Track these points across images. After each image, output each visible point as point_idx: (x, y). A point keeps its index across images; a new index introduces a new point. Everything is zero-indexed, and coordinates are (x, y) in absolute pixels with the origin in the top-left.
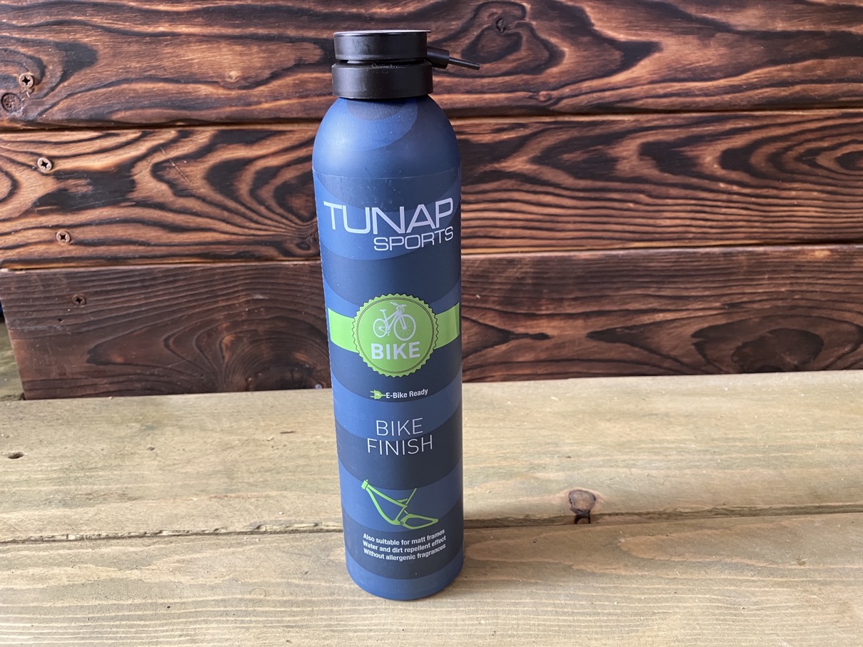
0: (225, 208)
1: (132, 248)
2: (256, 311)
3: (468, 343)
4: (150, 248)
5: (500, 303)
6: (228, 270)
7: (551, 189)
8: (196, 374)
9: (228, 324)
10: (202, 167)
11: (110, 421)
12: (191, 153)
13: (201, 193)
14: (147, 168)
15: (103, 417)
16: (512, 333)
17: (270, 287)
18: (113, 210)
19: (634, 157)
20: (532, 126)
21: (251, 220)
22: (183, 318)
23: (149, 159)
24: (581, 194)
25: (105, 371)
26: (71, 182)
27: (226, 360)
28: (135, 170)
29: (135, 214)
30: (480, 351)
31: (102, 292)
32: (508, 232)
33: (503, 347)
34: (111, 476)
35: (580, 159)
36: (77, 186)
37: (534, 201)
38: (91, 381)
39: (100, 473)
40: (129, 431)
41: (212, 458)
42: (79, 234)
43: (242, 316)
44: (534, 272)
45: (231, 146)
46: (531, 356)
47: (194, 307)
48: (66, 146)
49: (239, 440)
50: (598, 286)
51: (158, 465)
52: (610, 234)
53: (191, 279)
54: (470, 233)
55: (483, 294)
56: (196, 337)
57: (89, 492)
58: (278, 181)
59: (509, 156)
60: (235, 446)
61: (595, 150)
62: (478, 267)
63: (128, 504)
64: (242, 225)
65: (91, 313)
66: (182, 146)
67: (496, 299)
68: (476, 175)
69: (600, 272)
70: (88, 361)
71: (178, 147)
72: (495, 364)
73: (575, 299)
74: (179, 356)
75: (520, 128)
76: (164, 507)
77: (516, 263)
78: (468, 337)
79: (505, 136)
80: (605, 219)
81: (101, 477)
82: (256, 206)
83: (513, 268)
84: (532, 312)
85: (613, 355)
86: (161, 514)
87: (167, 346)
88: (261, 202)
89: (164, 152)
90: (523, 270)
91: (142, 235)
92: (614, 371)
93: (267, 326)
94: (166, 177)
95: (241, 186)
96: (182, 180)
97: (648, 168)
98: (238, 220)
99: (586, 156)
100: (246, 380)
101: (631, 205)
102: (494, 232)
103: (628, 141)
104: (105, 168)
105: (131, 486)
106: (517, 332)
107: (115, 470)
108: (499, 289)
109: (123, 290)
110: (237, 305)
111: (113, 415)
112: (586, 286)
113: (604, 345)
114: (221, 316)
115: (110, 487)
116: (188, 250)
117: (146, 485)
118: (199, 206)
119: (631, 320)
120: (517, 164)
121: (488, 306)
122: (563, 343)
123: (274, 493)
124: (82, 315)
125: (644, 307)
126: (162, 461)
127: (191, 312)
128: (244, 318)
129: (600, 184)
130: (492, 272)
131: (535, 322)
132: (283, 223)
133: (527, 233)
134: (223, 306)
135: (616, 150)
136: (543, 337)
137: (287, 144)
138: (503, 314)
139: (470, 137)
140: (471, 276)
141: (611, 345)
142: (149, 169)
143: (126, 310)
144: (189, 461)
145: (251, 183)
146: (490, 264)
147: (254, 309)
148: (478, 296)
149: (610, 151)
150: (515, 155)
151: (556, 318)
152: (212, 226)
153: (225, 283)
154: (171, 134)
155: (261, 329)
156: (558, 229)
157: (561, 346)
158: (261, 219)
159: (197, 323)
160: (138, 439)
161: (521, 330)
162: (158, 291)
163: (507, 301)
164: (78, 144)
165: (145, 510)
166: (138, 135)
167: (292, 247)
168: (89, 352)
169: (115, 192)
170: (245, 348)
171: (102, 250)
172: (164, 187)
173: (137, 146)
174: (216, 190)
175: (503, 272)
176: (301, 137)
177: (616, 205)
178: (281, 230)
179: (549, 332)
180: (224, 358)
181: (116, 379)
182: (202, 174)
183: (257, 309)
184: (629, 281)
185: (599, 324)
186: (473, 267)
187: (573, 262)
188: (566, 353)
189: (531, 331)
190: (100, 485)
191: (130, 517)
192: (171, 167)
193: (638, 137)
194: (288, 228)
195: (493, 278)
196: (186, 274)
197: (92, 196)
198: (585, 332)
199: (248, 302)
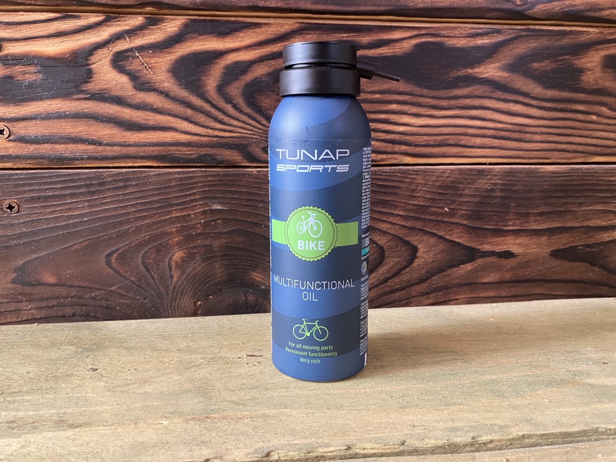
0: (189, 105)
1: (81, 147)
2: (213, 223)
3: (433, 262)
4: (100, 148)
5: (468, 218)
6: (185, 176)
7: (520, 98)
8: (138, 297)
9: (181, 237)
10: (169, 58)
11: (37, 345)
12: (158, 42)
13: (164, 87)
14: (108, 57)
15: (28, 341)
16: (478, 251)
17: (230, 196)
18: (64, 102)
19: (598, 69)
20: (505, 32)
21: (216, 120)
22: (131, 231)
23: (110, 46)
24: (548, 105)
25: (32, 294)
26: (18, 69)
27: (175, 279)
28: (93, 59)
29: (88, 109)
30: (445, 270)
31: (39, 198)
32: (478, 141)
33: (469, 267)
34: (41, 401)
35: (548, 69)
36: (25, 73)
37: (504, 110)
38: (13, 306)
39: (26, 398)
40: (62, 353)
41: (175, 377)
42: (20, 129)
43: (197, 228)
44: (502, 185)
45: (202, 37)
46: (497, 276)
47: (145, 218)
48: (19, 27)
49: (203, 358)
50: (563, 201)
51: (105, 387)
52: (574, 147)
53: (144, 184)
54: (442, 140)
55: (452, 207)
56: (143, 252)
57: (11, 419)
58: (249, 77)
59: (484, 61)
60: (200, 364)
61: (563, 60)
62: (448, 177)
63: (70, 433)
64: (207, 124)
65: (23, 223)
66: (149, 35)
67: (464, 212)
68: (450, 80)
69: (565, 185)
70: (13, 282)
71: (143, 36)
72: (460, 285)
73: (541, 214)
74: (121, 275)
75: (494, 33)
76: (123, 434)
77: (486, 173)
78: (434, 255)
79: (480, 42)
80: (570, 131)
81: (27, 401)
82: (222, 104)
83: (484, 179)
84: (499, 227)
85: (575, 275)
86: (119, 443)
87: (109, 264)
88: (229, 100)
89: (128, 39)
90: (492, 182)
91: (94, 132)
92: (575, 293)
93: (224, 241)
94: (127, 68)
95: (209, 82)
96: (146, 72)
97: (610, 81)
98: (202, 119)
99: (554, 65)
100: (195, 304)
101: (594, 117)
102: (465, 140)
103: (593, 52)
104: (59, 54)
105: (70, 410)
106: (484, 250)
107: (47, 394)
108: (468, 201)
109: (65, 196)
110: (192, 216)
111: (40, 339)
112: (552, 201)
113: (566, 264)
114: (172, 229)
115: (41, 412)
116: (144, 152)
117: (93, 408)
118: (160, 102)
119: (592, 237)
120: (489, 70)
121: (456, 221)
122: (527, 262)
123: (272, 412)
124: (12, 225)
125: (604, 224)
126: (110, 381)
127: (139, 224)
128: (199, 231)
129: (566, 95)
130: (461, 183)
131: (502, 238)
132: (250, 125)
133: (496, 142)
134: (177, 217)
135: (583, 60)
136: (508, 255)
137: (262, 38)
138: (469, 229)
139: (446, 39)
140: (440, 187)
141: (573, 264)
142: (110, 57)
143: (65, 221)
144: (146, 381)
145: (219, 79)
146: (459, 174)
147: (211, 221)
148: (446, 209)
149: (577, 62)
150: (487, 61)
151: (521, 234)
152: (173, 125)
153: (182, 191)
154: (138, 20)
155: (216, 244)
156: (526, 140)
157: (526, 264)
158: (227, 119)
159: (145, 236)
160: (74, 361)
161: (487, 248)
162: (105, 198)
163: (476, 215)
164: (32, 26)
165: (95, 439)
166: (100, 18)
167: (257, 151)
168: (16, 270)
169: (68, 81)
170: (197, 266)
171: (45, 149)
172: (124, 79)
173: (99, 31)
174: (181, 85)
175: (473, 183)
176: (276, 31)
177: (581, 117)
178: (247, 131)
179: (515, 249)
180: (172, 277)
181: (44, 304)
182: (168, 66)
183: (213, 220)
184: (591, 196)
185: (562, 241)
186: (442, 177)
187: (540, 175)
188: (530, 272)
189: (498, 249)
190: (27, 411)
191: (73, 449)
192: (134, 57)
193: (602, 49)
194: (255, 129)
195: (463, 190)
196: (138, 179)
197: (40, 86)
198: (548, 250)
199: (204, 212)
